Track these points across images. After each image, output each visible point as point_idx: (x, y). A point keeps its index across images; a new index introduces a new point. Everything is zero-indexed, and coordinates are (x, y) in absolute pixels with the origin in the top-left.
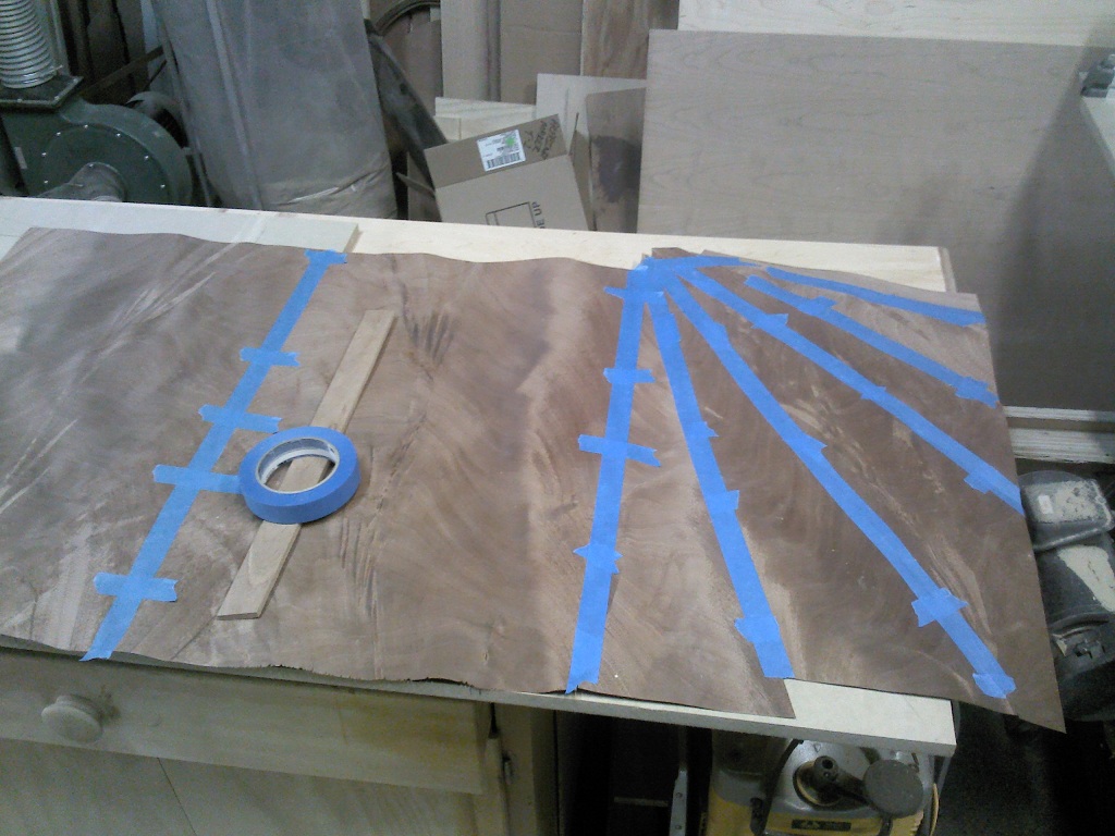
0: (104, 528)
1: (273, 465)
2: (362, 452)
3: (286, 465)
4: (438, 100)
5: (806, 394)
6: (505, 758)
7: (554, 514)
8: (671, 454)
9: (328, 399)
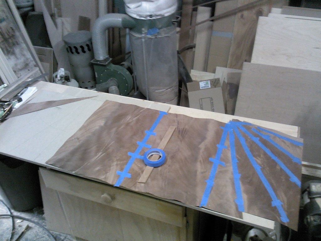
0: (119, 162)
1: (150, 155)
2: (166, 155)
3: (152, 155)
4: (192, 70)
5: (259, 156)
6: (187, 222)
7: (202, 173)
8: (228, 164)
9: (161, 143)
